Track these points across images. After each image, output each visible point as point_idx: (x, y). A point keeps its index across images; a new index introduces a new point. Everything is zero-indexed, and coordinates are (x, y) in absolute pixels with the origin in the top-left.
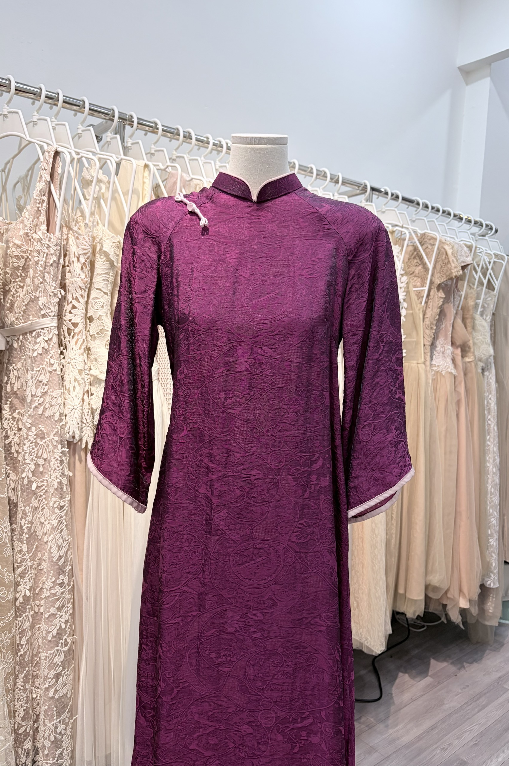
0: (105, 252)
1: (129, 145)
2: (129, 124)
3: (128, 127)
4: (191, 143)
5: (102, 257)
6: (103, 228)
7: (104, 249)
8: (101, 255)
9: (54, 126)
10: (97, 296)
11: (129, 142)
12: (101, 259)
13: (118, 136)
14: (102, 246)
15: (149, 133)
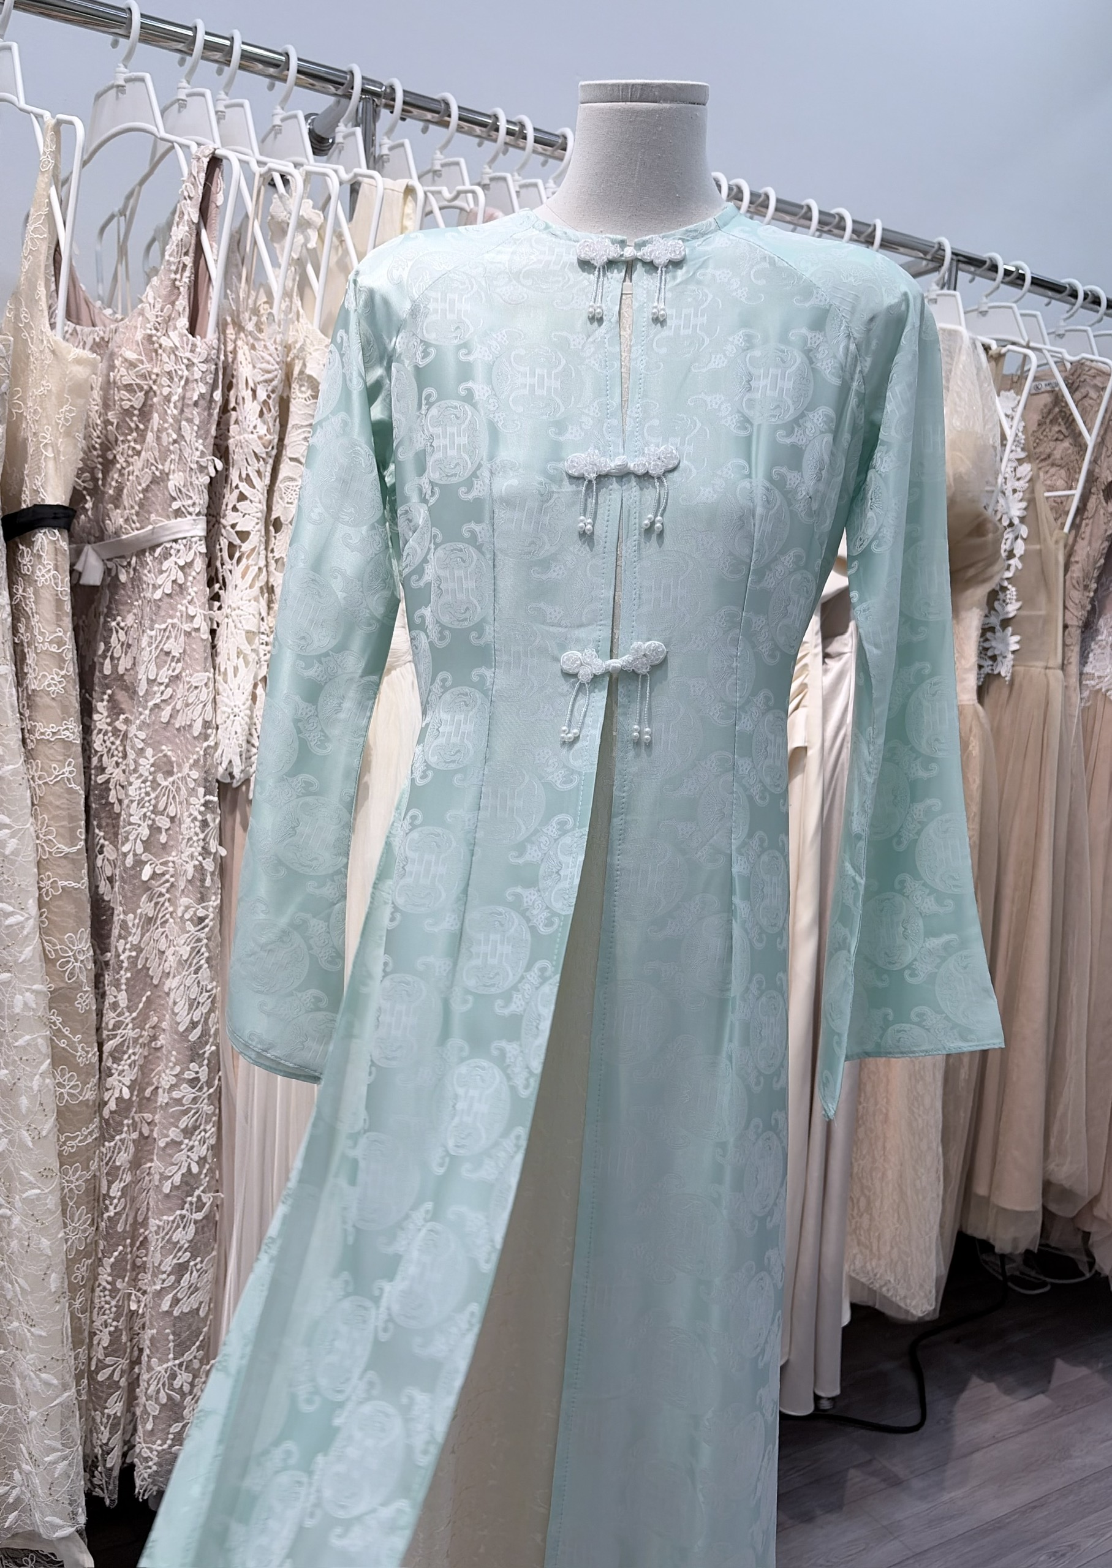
0: (310, 377)
1: (385, 151)
2: (386, 106)
3: (384, 112)
4: (523, 149)
5: (303, 389)
6: (309, 326)
7: (308, 371)
8: (301, 386)
9: (221, 108)
10: (291, 475)
11: (384, 144)
12: (302, 392)
13: (359, 131)
14: (304, 365)
15: (431, 127)
